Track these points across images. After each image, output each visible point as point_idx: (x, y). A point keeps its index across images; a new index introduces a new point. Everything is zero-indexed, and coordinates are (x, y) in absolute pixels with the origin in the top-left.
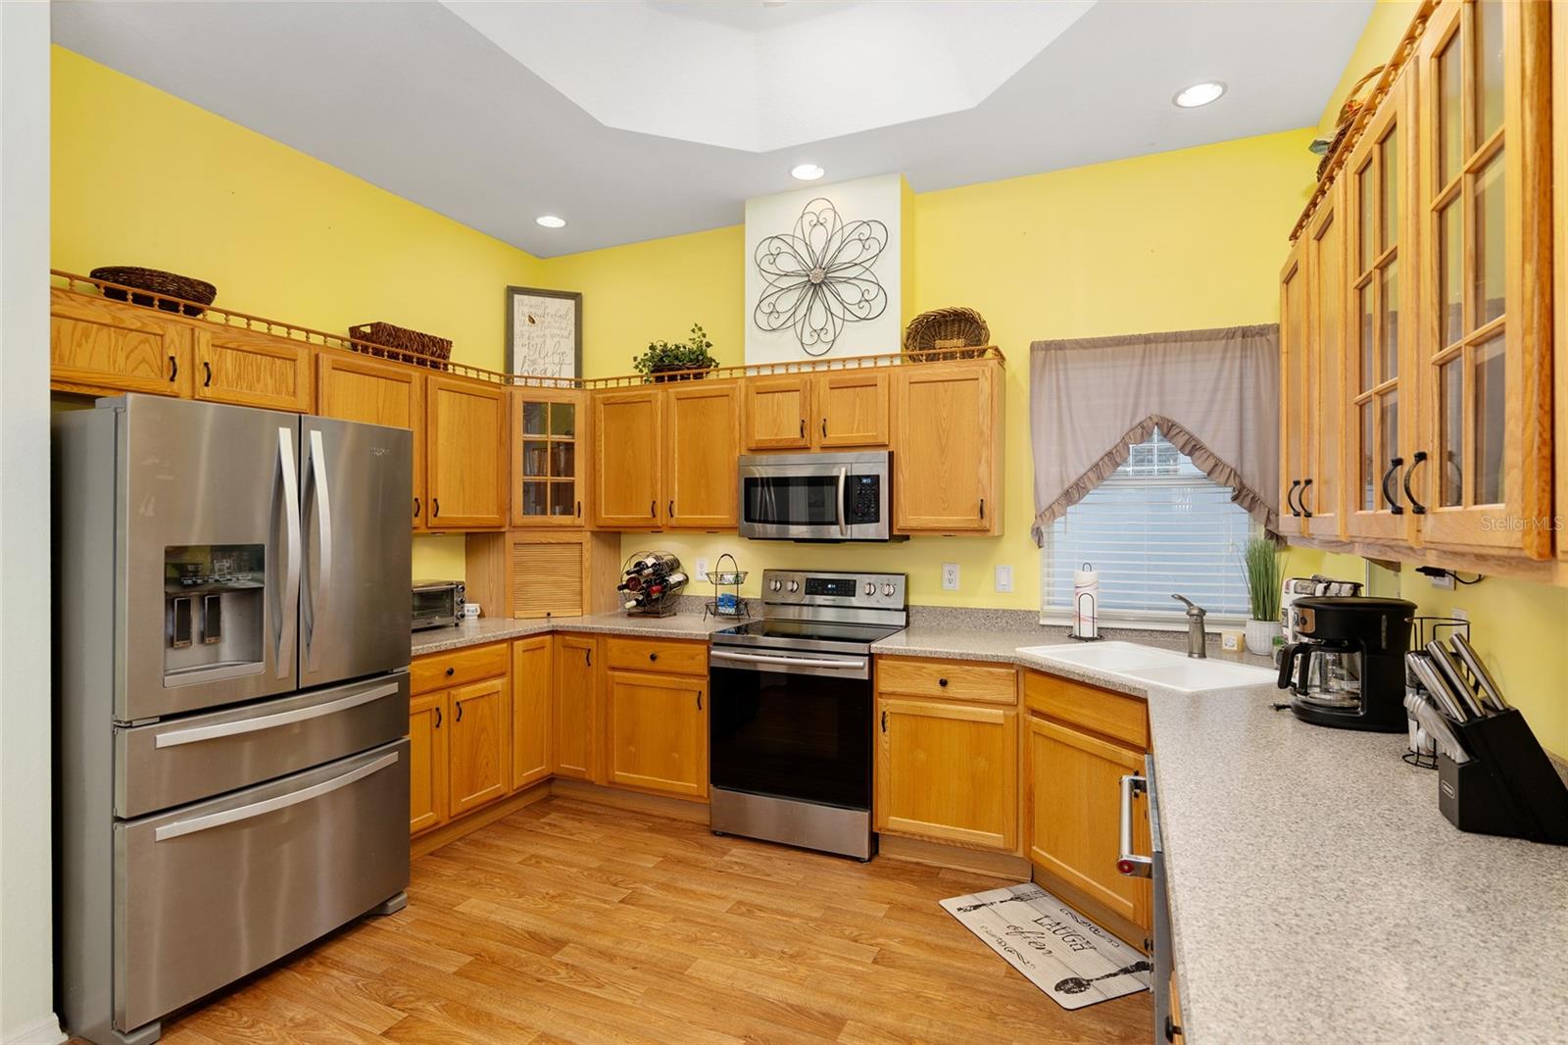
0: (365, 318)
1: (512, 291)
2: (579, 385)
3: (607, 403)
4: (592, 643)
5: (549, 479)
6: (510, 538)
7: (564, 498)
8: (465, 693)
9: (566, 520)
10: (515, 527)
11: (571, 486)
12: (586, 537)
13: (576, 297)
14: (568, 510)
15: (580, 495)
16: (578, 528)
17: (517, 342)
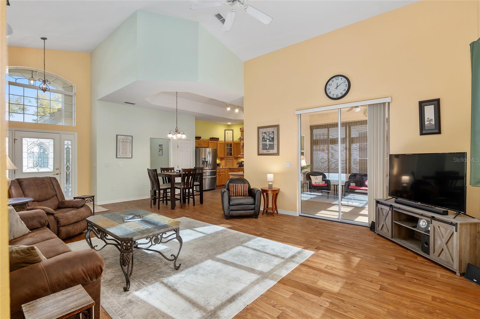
0: (212, 137)
1: (225, 130)
2: (233, 141)
3: (236, 143)
4: (233, 170)
5: (229, 152)
6: (225, 159)
7: (231, 154)
8: (221, 173)
9: (231, 156)
10: (225, 157)
11: (231, 153)
12: (233, 158)
13: (232, 130)
14: (231, 155)
15: (233, 154)
16: (232, 157)
17: (226, 136)
